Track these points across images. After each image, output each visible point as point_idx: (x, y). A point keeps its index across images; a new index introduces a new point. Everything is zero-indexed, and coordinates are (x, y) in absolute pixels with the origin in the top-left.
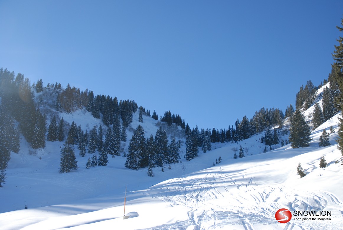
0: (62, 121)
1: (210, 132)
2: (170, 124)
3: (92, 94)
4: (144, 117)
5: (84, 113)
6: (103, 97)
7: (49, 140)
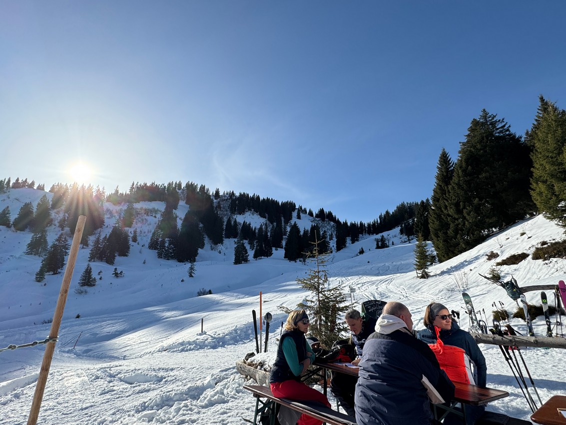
0: (235, 221)
1: (358, 225)
2: (323, 220)
3: (258, 197)
4: (302, 215)
5: (253, 214)
6: (268, 199)
7: (226, 238)
